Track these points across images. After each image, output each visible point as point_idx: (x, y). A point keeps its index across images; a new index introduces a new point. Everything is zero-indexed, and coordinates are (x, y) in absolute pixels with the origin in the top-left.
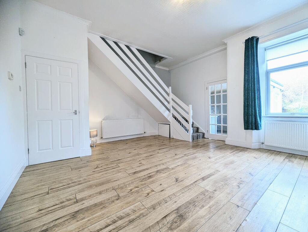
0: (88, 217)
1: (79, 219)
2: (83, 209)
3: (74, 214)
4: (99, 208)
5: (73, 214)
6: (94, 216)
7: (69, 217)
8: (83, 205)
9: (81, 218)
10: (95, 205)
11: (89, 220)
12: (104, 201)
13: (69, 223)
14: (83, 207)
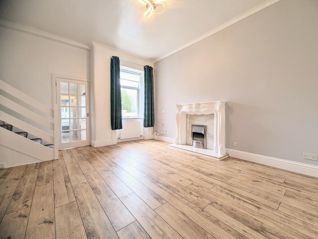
0: (252, 217)
1: (261, 223)
2: (249, 227)
3: (261, 231)
4: (236, 213)
5: (262, 233)
6: (247, 213)
7: (268, 234)
8: (245, 230)
9: (257, 222)
10: (236, 217)
11: (254, 215)
12: (225, 213)
13: (271, 230)
14: (248, 228)
